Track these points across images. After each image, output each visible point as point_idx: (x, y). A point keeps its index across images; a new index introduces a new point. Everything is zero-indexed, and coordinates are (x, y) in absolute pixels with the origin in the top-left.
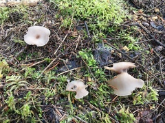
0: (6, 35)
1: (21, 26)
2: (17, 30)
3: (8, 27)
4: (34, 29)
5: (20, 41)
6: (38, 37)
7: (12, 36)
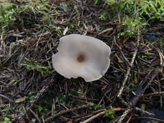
0: (10, 55)
1: (40, 36)
2: (31, 43)
3: (14, 39)
4: (73, 41)
5: (39, 67)
6: (81, 58)
7: (22, 56)
